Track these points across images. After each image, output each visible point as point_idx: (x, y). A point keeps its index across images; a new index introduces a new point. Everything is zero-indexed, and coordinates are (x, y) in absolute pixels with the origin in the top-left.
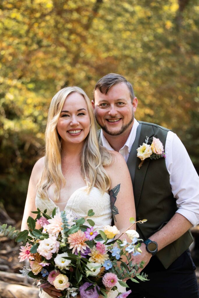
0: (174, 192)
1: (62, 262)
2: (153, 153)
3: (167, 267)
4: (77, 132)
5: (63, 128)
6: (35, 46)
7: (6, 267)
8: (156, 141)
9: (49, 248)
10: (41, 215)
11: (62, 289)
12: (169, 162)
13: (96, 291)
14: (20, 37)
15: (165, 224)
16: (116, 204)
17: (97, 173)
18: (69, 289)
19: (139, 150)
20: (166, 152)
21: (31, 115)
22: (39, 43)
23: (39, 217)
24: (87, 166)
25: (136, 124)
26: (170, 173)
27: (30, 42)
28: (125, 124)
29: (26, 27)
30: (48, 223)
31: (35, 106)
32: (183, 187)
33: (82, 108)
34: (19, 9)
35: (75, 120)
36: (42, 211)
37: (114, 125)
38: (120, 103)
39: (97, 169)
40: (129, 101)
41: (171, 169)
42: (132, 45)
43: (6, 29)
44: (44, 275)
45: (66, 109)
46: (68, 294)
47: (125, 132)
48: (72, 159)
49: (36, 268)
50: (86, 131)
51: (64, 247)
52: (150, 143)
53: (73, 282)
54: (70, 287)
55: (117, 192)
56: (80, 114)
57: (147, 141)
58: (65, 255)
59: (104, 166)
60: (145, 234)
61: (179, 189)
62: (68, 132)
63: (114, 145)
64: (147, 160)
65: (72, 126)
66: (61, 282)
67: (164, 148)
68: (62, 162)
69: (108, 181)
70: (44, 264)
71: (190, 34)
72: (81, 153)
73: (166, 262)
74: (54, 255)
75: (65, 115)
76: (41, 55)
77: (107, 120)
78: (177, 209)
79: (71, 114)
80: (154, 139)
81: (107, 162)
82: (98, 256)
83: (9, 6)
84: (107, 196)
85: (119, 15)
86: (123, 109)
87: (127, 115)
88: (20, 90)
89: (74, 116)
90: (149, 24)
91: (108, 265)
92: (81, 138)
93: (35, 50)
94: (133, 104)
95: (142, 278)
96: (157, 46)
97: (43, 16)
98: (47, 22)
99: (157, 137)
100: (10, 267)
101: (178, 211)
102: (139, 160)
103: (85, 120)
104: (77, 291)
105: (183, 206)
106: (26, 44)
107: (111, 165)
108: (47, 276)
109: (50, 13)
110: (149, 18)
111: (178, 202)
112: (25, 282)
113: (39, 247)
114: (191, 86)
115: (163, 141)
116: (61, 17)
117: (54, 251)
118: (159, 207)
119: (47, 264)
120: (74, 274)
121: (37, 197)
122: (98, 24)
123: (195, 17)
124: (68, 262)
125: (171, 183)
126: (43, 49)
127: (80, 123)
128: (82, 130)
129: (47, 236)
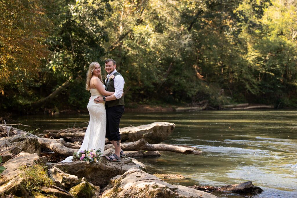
94: (115, 66)
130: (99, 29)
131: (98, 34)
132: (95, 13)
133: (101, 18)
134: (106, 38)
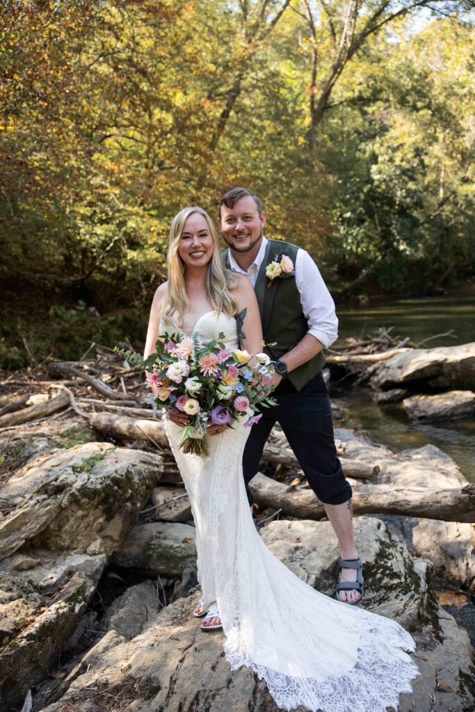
0: (305, 313)
1: (192, 385)
2: (283, 272)
3: (299, 390)
4: (200, 254)
5: (184, 250)
6: (156, 168)
7: (134, 402)
8: (286, 259)
9: (179, 371)
10: (169, 339)
11: (193, 414)
12: (299, 280)
13: (228, 415)
14: (140, 157)
15: (296, 345)
16: (243, 329)
17: (224, 298)
18: (199, 414)
19: (268, 268)
20: (297, 270)
21: (155, 244)
22: (161, 164)
23: (167, 342)
24: (212, 290)
25: (265, 242)
26: (301, 292)
27: (150, 164)
28: (253, 240)
29: (145, 148)
30: (176, 347)
31: (159, 234)
32: (314, 307)
33: (204, 228)
34: (136, 127)
35: (197, 241)
36: (170, 335)
37: (242, 241)
38: (247, 217)
39: (223, 294)
40: (257, 216)
41: (302, 287)
42: (262, 165)
43: (124, 149)
44: (172, 401)
45: (187, 230)
46: (199, 419)
47: (253, 248)
48: (196, 284)
49: (164, 395)
50: (209, 253)
51: (194, 371)
52: (279, 261)
53: (204, 406)
54: (201, 412)
55: (244, 317)
56: (202, 234)
57: (276, 259)
58: (196, 378)
59: (230, 290)
60: (275, 355)
61: (310, 309)
62: (190, 254)
63: (242, 264)
64: (277, 279)
65: (194, 248)
66: (192, 407)
67: (294, 266)
68: (186, 287)
69: (234, 305)
70: (172, 389)
71: (324, 150)
72: (206, 276)
73: (299, 384)
74: (184, 379)
75: (186, 236)
76: (162, 177)
77: (235, 236)
78: (308, 329)
79: (193, 236)
80: (283, 256)
81: (233, 285)
82: (229, 379)
83: (126, 123)
84: (233, 321)
85: (246, 131)
86: (250, 224)
87: (255, 230)
88: (142, 217)
89: (196, 238)
90: (279, 140)
91: (241, 389)
92: (204, 260)
93: (156, 173)
94: (261, 219)
95: (272, 403)
96: (288, 164)
97: (164, 133)
98: (168, 140)
99: (286, 255)
100: (138, 402)
101: (310, 332)
102: (268, 279)
103: (207, 241)
104: (208, 416)
105: (314, 326)
106: (146, 166)
107: (236, 288)
108: (175, 402)
109: (171, 131)
110: (280, 134)
111: (309, 323)
112: (154, 417)
113: (168, 371)
114: (326, 209)
115: (294, 259)
116: (183, 135)
117: (184, 374)
118: (291, 327)
119: (176, 389)
120: (205, 398)
121: (161, 324)
122: (224, 142)
123: (329, 132)
124: (199, 386)
125: (302, 303)
126: (165, 171)
127: (202, 244)
128: (204, 252)
129: (176, 360)
130: (409, 193)
131: (408, 200)
132: (404, 172)
133: (412, 179)
134: (419, 204)
